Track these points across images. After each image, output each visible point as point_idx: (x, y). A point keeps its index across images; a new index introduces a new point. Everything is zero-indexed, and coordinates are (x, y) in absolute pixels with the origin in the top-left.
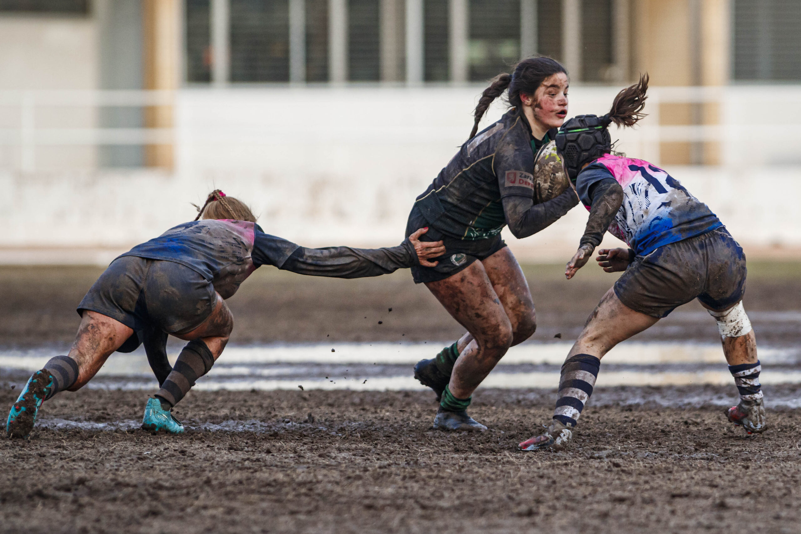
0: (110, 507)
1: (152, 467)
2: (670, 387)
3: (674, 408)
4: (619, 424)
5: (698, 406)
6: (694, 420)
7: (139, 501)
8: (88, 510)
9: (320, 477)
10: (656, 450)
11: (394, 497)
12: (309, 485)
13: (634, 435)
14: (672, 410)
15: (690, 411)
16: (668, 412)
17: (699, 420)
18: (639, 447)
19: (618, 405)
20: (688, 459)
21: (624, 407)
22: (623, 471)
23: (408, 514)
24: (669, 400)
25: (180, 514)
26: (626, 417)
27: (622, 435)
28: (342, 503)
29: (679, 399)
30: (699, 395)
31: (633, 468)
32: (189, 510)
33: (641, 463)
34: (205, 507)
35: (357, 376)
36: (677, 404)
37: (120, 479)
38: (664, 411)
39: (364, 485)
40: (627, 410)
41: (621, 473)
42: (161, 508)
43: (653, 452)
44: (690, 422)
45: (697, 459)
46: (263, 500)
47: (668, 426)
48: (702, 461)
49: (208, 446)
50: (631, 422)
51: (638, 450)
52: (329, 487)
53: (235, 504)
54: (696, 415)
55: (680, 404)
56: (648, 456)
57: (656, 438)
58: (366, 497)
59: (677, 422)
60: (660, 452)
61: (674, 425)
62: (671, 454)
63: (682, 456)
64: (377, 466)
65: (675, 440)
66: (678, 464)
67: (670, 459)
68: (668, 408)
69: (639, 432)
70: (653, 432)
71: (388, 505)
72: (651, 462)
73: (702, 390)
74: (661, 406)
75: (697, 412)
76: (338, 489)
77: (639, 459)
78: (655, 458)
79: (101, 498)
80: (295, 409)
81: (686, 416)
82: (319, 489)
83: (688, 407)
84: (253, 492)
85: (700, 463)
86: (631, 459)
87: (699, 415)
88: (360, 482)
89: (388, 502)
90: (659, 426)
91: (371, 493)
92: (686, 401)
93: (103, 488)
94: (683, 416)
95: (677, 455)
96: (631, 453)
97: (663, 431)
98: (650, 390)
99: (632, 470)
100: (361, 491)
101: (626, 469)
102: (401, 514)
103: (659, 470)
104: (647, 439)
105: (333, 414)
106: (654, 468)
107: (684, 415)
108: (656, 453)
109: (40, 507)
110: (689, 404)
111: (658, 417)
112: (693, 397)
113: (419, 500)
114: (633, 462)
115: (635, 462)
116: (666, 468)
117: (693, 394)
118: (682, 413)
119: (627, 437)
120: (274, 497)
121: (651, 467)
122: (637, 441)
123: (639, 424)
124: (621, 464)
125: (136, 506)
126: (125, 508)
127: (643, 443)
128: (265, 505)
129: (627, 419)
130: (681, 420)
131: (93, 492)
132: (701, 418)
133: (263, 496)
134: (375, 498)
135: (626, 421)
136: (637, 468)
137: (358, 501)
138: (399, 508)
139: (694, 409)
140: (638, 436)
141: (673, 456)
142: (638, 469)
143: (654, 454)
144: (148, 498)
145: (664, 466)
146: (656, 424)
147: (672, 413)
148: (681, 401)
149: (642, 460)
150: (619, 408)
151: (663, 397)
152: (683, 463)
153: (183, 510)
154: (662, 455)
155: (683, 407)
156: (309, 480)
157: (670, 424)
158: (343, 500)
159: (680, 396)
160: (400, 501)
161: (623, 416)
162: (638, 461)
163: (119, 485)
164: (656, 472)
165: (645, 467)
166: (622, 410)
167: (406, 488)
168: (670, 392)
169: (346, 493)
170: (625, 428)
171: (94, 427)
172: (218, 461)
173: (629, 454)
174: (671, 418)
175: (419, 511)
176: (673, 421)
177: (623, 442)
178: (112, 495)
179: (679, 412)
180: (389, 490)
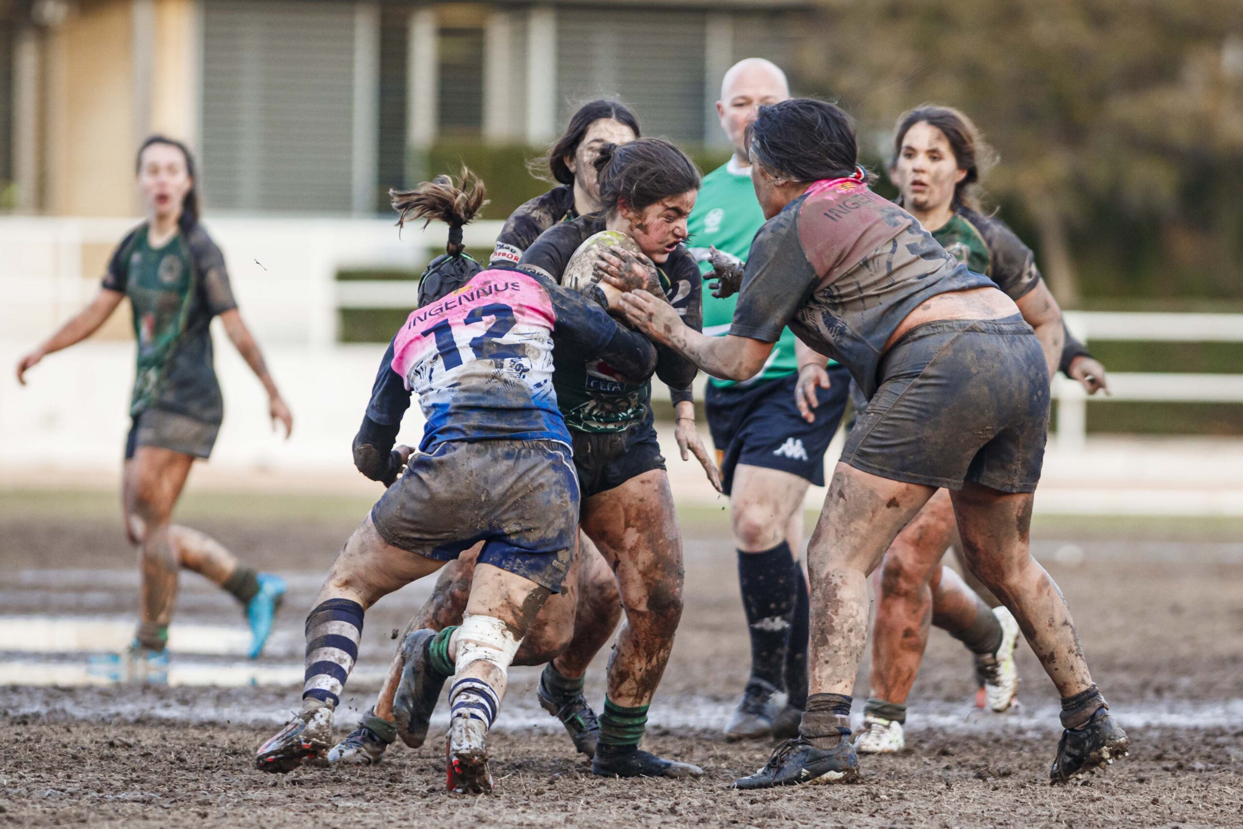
2: (89, 688)
3: (93, 720)
4: (6, 744)
5: (131, 719)
6: (124, 739)
10: (63, 787)
13: (29, 763)
14: (91, 724)
15: (118, 725)
16: (84, 727)
17: (132, 741)
18: (36, 782)
19: (6, 714)
20: (113, 801)
21: (15, 718)
22: (9, 819)
24: (86, 708)
26: (17, 734)
27: (11, 762)
29: (103, 708)
30: (132, 701)
31: (24, 813)
33: (38, 806)
36: (99, 715)
38: (78, 726)
40: (19, 724)
41: (5, 821)
43: (58, 790)
44: (117, 742)
45: (126, 801)
47: (83, 749)
48: (135, 804)
50: (24, 742)
51: (33, 786)
54: (127, 732)
55: (104, 714)
56: (49, 795)
57: (64, 769)
59: (97, 742)
60: (69, 789)
61: (93, 747)
62: (86, 794)
63: (102, 797)
65: (93, 771)
66: (96, 808)
67: (85, 801)
68: (84, 720)
69: (38, 757)
70: (60, 758)
72: (53, 805)
73: (139, 693)
74: (73, 717)
75: (130, 728)
77: (35, 800)
78: (61, 799)
81: (112, 733)
83: (116, 719)
85: (132, 807)
86: (23, 800)
87: (133, 732)
90: (69, 749)
92: (113, 710)
94: (107, 734)
95: (95, 794)
96: (24, 791)
97: (74, 757)
98: (58, 693)
99: (23, 817)
101: (11, 815)
103: (67, 817)
104: (50, 770)
106: (58, 814)
107: (109, 731)
108: (63, 791)
110: (118, 714)
111: (69, 734)
112: (123, 704)
114: (25, 805)
115: (30, 805)
116: (78, 816)
117: (124, 699)
118: (106, 729)
119: (18, 765)
121: (54, 813)
122: (34, 771)
123: (37, 746)
124: (7, 808)
127: (43, 775)
129: (18, 737)
130: (103, 741)
132: (136, 736)
135: (17, 741)
136: (31, 814)
139: (126, 723)
140: (36, 764)
141: (89, 796)
142: (33, 817)
143: (59, 792)
145: (74, 811)
146: (65, 746)
147: (91, 729)
148: (105, 710)
149: (40, 802)
150: (7, 719)
151: (77, 703)
152: (104, 807)
154: (72, 794)
155: (108, 720)
157: (86, 746)
159: (104, 702)
161: (12, 733)
162: (33, 803)
164: (62, 821)
165: (45, 812)
166: (12, 724)
168: (88, 696)
170: (15, 752)
173: (20, 792)
174: (89, 736)
176: (92, 742)
177: (11, 772)
179: (101, 727)
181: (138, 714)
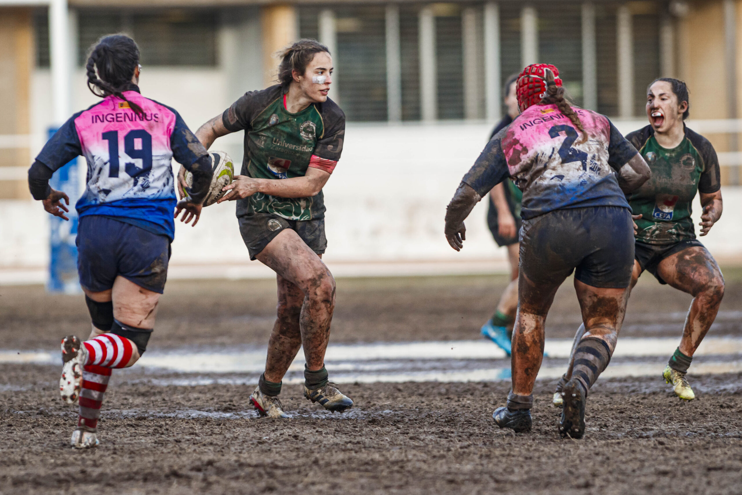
0: (233, 484)
1: (270, 450)
2: (709, 376)
3: (711, 393)
4: (664, 408)
5: (732, 392)
6: (728, 403)
7: (258, 478)
8: (215, 487)
9: (410, 457)
10: (695, 430)
11: (472, 473)
12: (401, 464)
13: (677, 417)
14: (710, 395)
15: (725, 395)
16: (706, 397)
17: (732, 404)
18: (681, 428)
19: (664, 391)
20: (723, 437)
21: (669, 393)
22: (667, 448)
23: (484, 487)
24: (708, 387)
25: (292, 489)
26: (670, 402)
27: (667, 417)
28: (428, 478)
29: (716, 386)
30: (733, 382)
31: (675, 445)
32: (300, 486)
33: (682, 441)
34: (313, 484)
35: (444, 370)
36: (715, 390)
37: (242, 460)
38: (703, 397)
39: (447, 462)
40: (671, 396)
41: (665, 450)
42: (277, 485)
43: (693, 432)
44: (725, 405)
45: (730, 437)
46: (361, 477)
47: (706, 409)
48: (735, 439)
49: (317, 431)
50: (674, 406)
51: (680, 430)
52: (418, 465)
53: (339, 481)
54: (730, 399)
55: (717, 390)
56: (688, 435)
57: (695, 420)
58: (449, 473)
59: (713, 405)
60: (699, 431)
61: (712, 408)
62: (708, 433)
63: (717, 435)
64: (458, 446)
65: (712, 421)
66: (714, 441)
67: (708, 438)
68: (707, 393)
69: (681, 414)
70: (693, 414)
71: (467, 480)
72: (690, 440)
73: (736, 378)
74: (701, 392)
75: (731, 397)
76: (425, 467)
77: (680, 438)
78: (695, 437)
79: (227, 477)
80: (390, 399)
81: (722, 400)
82: (409, 466)
83: (724, 392)
84: (353, 470)
85: (733, 440)
86: (674, 438)
87: (733, 399)
88: (444, 460)
89: (467, 477)
90: (698, 410)
91: (453, 470)
92: (722, 387)
93: (228, 468)
94: (719, 401)
95: (713, 434)
96: (675, 433)
97: (701, 414)
98: (693, 379)
99: (674, 447)
100: (445, 468)
101: (669, 446)
102: (478, 487)
103: (697, 447)
104: (688, 421)
105: (423, 402)
106: (693, 445)
107: (720, 399)
108: (696, 432)
109: (175, 484)
110: (725, 390)
111: (698, 401)
112: (728, 384)
113: (494, 475)
114: (675, 440)
115: (678, 440)
116: (703, 446)
117: (728, 381)
118: (719, 398)
119: (671, 419)
120: (371, 474)
121: (691, 445)
122: (679, 422)
123: (681, 408)
124: (666, 442)
125: (255, 483)
126: (246, 485)
127: (685, 424)
128: (363, 481)
129: (671, 404)
130: (717, 404)
131: (220, 472)
132: (735, 402)
133: (361, 473)
134: (456, 474)
135: (670, 406)
136: (679, 445)
137: (442, 476)
138: (476, 482)
139: (729, 394)
140: (681, 418)
141: (710, 435)
142: (680, 447)
143: (694, 433)
144: (266, 477)
145: (702, 443)
146: (696, 408)
147: (710, 398)
148: (718, 388)
149: (683, 439)
150: (665, 394)
151: (703, 385)
152: (718, 441)
153: (294, 485)
154: (700, 434)
155: (720, 393)
156: (400, 459)
157: (708, 407)
158: (429, 475)
159: (717, 383)
160: (477, 477)
161: (668, 401)
162: (680, 439)
163: (241, 465)
164: (695, 449)
165: (686, 444)
166: (668, 397)
167: (482, 465)
168: (709, 380)
169: (432, 470)
170: (670, 412)
171: (222, 416)
172: (325, 444)
173: (672, 434)
174: (709, 402)
175: (493, 485)
176: (711, 405)
177: (667, 423)
178: (235, 474)
179: (716, 397)
180: (468, 467)
181: (736, 390)
